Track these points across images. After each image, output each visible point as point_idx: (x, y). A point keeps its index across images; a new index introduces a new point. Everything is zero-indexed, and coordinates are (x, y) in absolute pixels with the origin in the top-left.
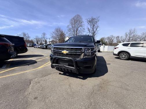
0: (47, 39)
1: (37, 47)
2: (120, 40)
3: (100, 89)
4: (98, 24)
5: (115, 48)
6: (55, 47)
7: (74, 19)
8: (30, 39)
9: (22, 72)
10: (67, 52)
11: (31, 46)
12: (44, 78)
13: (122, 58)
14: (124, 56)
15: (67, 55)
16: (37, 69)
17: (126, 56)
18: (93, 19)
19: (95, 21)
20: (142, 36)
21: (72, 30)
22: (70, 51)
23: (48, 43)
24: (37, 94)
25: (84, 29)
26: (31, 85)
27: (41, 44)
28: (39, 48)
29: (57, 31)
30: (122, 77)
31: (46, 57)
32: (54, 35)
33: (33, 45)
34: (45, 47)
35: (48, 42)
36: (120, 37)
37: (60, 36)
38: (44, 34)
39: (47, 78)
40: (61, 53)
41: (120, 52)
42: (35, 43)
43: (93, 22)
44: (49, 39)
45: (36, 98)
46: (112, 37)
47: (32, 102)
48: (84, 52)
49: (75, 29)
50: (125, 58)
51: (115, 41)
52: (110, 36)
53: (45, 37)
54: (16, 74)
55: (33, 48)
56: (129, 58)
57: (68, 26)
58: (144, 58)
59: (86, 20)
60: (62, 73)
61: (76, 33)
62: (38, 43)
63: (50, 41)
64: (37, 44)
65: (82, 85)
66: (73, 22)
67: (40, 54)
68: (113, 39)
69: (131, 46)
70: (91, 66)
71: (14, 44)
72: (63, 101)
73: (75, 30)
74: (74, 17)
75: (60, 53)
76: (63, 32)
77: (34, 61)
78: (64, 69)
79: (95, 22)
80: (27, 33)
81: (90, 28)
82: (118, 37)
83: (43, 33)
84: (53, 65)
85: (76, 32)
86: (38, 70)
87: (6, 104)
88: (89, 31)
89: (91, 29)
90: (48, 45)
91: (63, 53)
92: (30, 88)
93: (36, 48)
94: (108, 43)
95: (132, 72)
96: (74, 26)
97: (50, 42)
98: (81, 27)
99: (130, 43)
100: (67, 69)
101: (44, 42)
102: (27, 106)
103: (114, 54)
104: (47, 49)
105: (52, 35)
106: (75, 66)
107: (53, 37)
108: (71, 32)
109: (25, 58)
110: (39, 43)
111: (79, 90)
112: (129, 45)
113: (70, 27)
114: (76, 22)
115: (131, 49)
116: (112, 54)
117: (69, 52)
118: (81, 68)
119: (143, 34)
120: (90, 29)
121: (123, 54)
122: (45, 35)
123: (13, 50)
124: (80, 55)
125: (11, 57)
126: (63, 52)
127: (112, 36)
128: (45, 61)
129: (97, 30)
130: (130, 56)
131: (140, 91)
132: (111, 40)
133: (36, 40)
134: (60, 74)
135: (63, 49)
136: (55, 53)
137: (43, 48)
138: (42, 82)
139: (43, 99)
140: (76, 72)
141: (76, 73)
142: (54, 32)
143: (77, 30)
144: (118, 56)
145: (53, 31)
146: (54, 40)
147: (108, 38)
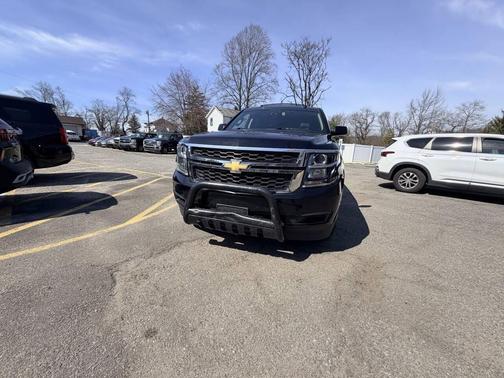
0: (138, 112)
1: (103, 143)
2: (392, 125)
3: (359, 289)
4: (323, 66)
5: (384, 154)
6: (193, 148)
7: (238, 39)
8: (72, 113)
9: (71, 240)
10: (244, 166)
11: (77, 137)
12: (161, 258)
13: (404, 185)
14: (408, 181)
15: (242, 176)
16: (124, 228)
17: (415, 179)
18: (308, 47)
19: (316, 52)
20: (458, 115)
21: (232, 84)
22: (254, 164)
23: (143, 129)
24: (151, 318)
25: (275, 81)
26: (118, 286)
27: (115, 132)
28: (109, 146)
29: (178, 86)
30: (416, 249)
31: (146, 181)
32: (166, 100)
33: (86, 137)
34: (133, 143)
35: (143, 125)
36: (392, 115)
37: (190, 104)
38: (127, 94)
39: (169, 258)
40: (219, 170)
41: (399, 168)
42: (94, 128)
43: (306, 57)
44: (147, 113)
45: (150, 333)
46: (367, 116)
47: (140, 347)
48: (303, 168)
49: (244, 79)
50: (412, 185)
51: (376, 130)
52: (360, 112)
53: (130, 105)
54: (47, 247)
55: (86, 145)
56: (425, 185)
57: (218, 67)
58: (469, 186)
59: (284, 51)
60: (220, 239)
61: (246, 93)
62: (102, 128)
63: (152, 121)
64: (100, 133)
65: (300, 281)
66: (237, 53)
67: (119, 170)
68: (369, 120)
69: (433, 149)
70: (324, 216)
71: (19, 132)
72: (250, 338)
73: (244, 83)
74: (240, 35)
75: (216, 170)
76: (201, 90)
77: (104, 195)
78: (234, 226)
79: (315, 59)
80: (58, 88)
81: (295, 78)
82: (386, 115)
83: (122, 91)
84: (192, 213)
85: (248, 92)
86: (131, 229)
87: (42, 362)
88: (294, 91)
89: (300, 84)
90: (146, 136)
91: (227, 171)
92: (119, 296)
93: (100, 145)
94: (354, 135)
95: (442, 231)
96: (238, 68)
97: (149, 124)
98: (263, 75)
99: (430, 139)
100: (247, 228)
101: (127, 126)
102: (127, 362)
103: (379, 174)
104: (143, 151)
105: (159, 100)
106: (273, 216)
107: (161, 106)
108: (229, 90)
109: (66, 186)
110: (108, 127)
111: (294, 295)
112: (430, 145)
113: (227, 70)
114: (248, 52)
115: (435, 157)
116: (373, 171)
117: (253, 167)
118: (293, 221)
119: (462, 107)
120: (298, 84)
121: (408, 175)
122: (131, 98)
123: (18, 152)
124: (289, 177)
125: (16, 181)
126: (227, 164)
127: (367, 111)
128: (145, 198)
129: (321, 87)
130: (427, 181)
131: (477, 292)
132: (364, 126)
133: (97, 115)
134: (213, 242)
135: (229, 155)
136: (195, 167)
137: (128, 149)
138: (156, 275)
139: (180, 336)
140: (276, 237)
141: (276, 241)
142: (164, 89)
143: (251, 83)
144: (391, 179)
145: (163, 85)
146: (165, 118)
147: (355, 117)
